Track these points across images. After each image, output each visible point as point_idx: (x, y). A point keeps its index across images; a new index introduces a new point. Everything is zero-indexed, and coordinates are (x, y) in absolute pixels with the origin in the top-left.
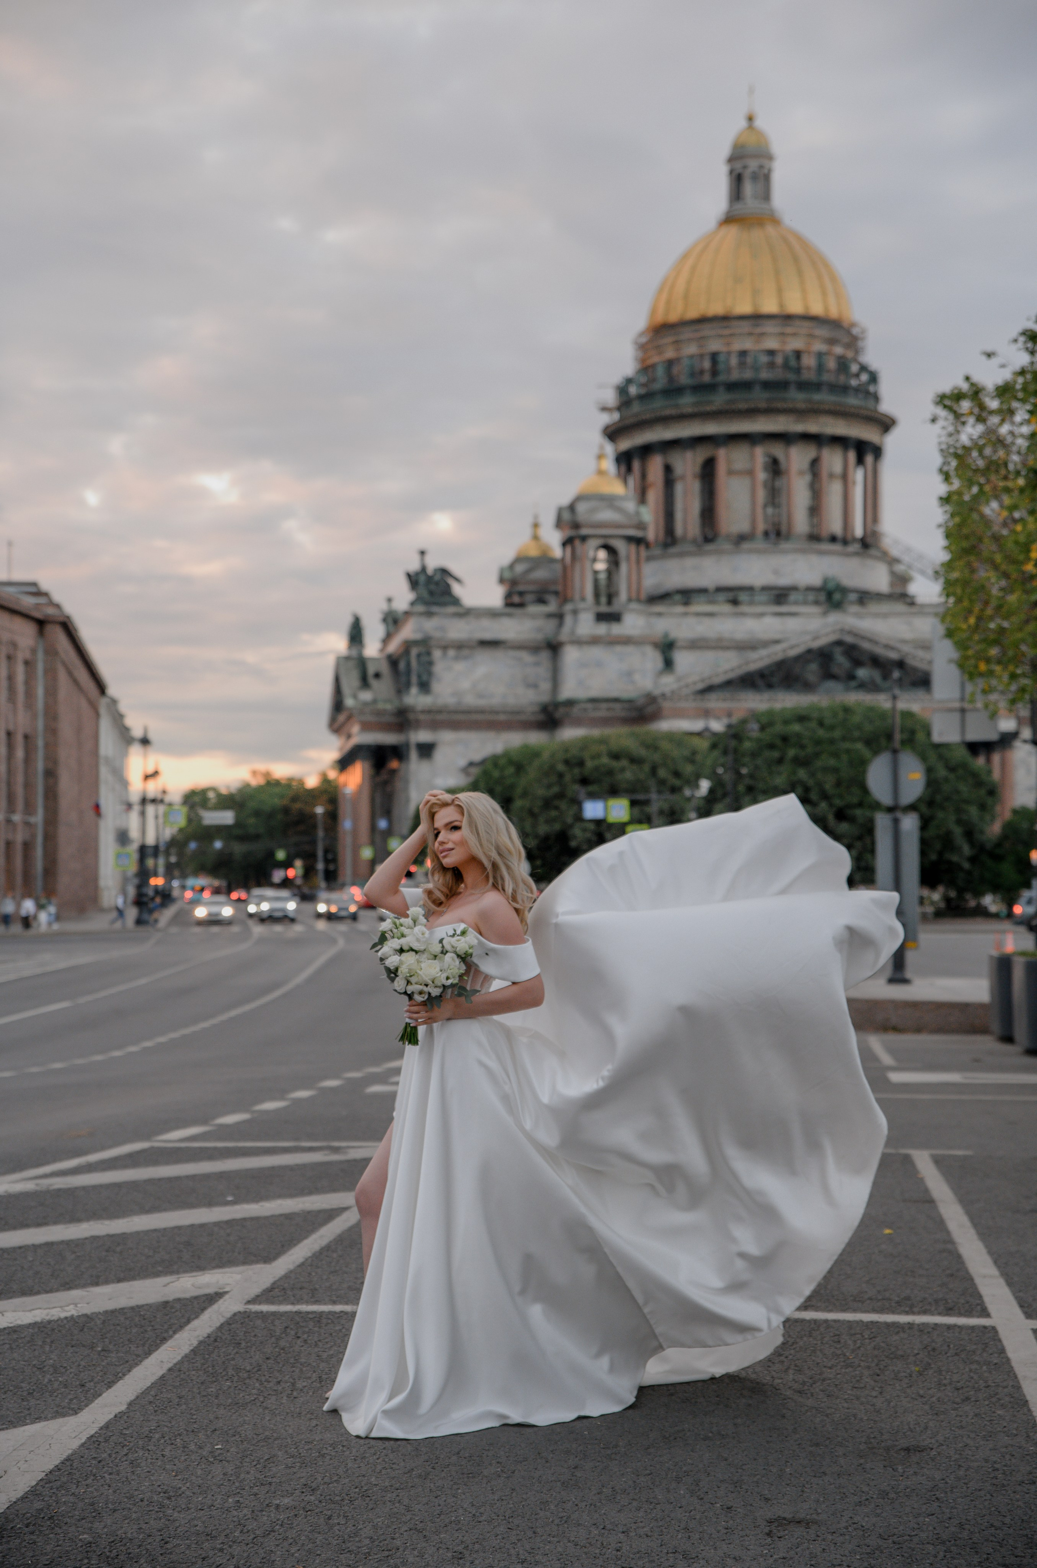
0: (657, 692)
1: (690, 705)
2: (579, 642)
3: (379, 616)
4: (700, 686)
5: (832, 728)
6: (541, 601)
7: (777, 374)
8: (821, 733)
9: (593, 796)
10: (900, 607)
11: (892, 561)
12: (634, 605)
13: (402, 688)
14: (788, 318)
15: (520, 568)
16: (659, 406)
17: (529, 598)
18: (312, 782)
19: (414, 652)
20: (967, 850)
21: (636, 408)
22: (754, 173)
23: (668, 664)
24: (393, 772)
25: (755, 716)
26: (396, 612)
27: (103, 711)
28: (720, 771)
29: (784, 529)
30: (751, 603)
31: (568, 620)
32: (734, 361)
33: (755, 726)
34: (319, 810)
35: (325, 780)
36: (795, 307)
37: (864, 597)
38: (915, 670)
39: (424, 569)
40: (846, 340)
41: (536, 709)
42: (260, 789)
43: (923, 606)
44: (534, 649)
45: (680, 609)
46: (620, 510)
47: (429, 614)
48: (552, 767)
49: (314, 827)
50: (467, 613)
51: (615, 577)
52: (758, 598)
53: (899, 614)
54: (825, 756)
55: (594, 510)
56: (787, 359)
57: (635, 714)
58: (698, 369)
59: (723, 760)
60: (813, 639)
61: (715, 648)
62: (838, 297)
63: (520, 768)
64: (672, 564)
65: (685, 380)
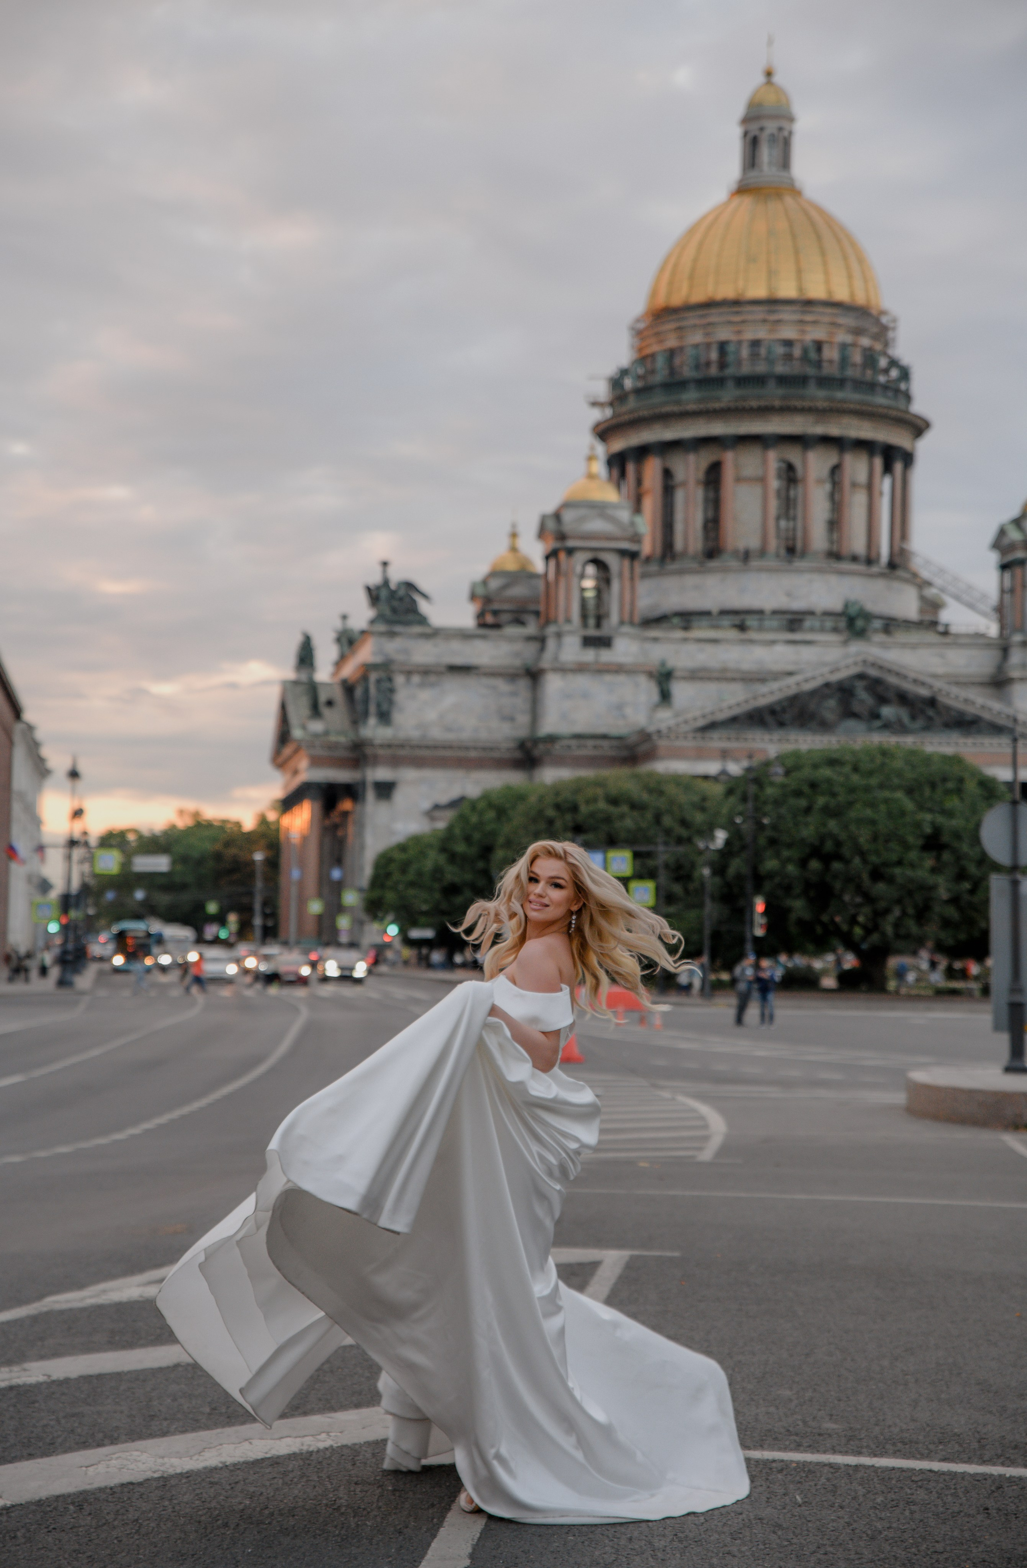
0: (651, 729)
1: (690, 744)
2: (563, 670)
3: (333, 635)
4: (701, 723)
5: (870, 773)
6: (520, 622)
7: (794, 368)
8: (855, 778)
10: (931, 637)
11: (923, 584)
12: (626, 629)
13: (358, 717)
14: (808, 304)
15: (494, 584)
16: (659, 401)
17: (505, 617)
18: (249, 823)
19: (373, 677)
21: (631, 403)
22: (773, 135)
23: (665, 696)
24: (345, 814)
25: (778, 758)
26: (352, 630)
27: (17, 738)
28: (738, 820)
29: (799, 545)
30: (761, 629)
31: (551, 644)
32: (745, 352)
33: (780, 770)
34: (258, 857)
35: (264, 822)
36: (817, 292)
37: (890, 625)
38: (948, 708)
39: (386, 583)
40: (875, 330)
41: (512, 745)
42: (188, 832)
43: (957, 636)
44: (511, 676)
45: (679, 634)
46: (611, 519)
47: (392, 635)
48: (540, 812)
49: (252, 875)
50: (435, 634)
51: (605, 596)
52: (767, 623)
53: (930, 645)
54: (858, 806)
55: (582, 519)
56: (805, 351)
57: (625, 753)
58: (703, 360)
59: (740, 808)
60: (832, 672)
61: (718, 679)
62: (866, 280)
63: (501, 812)
64: (670, 583)
65: (687, 372)
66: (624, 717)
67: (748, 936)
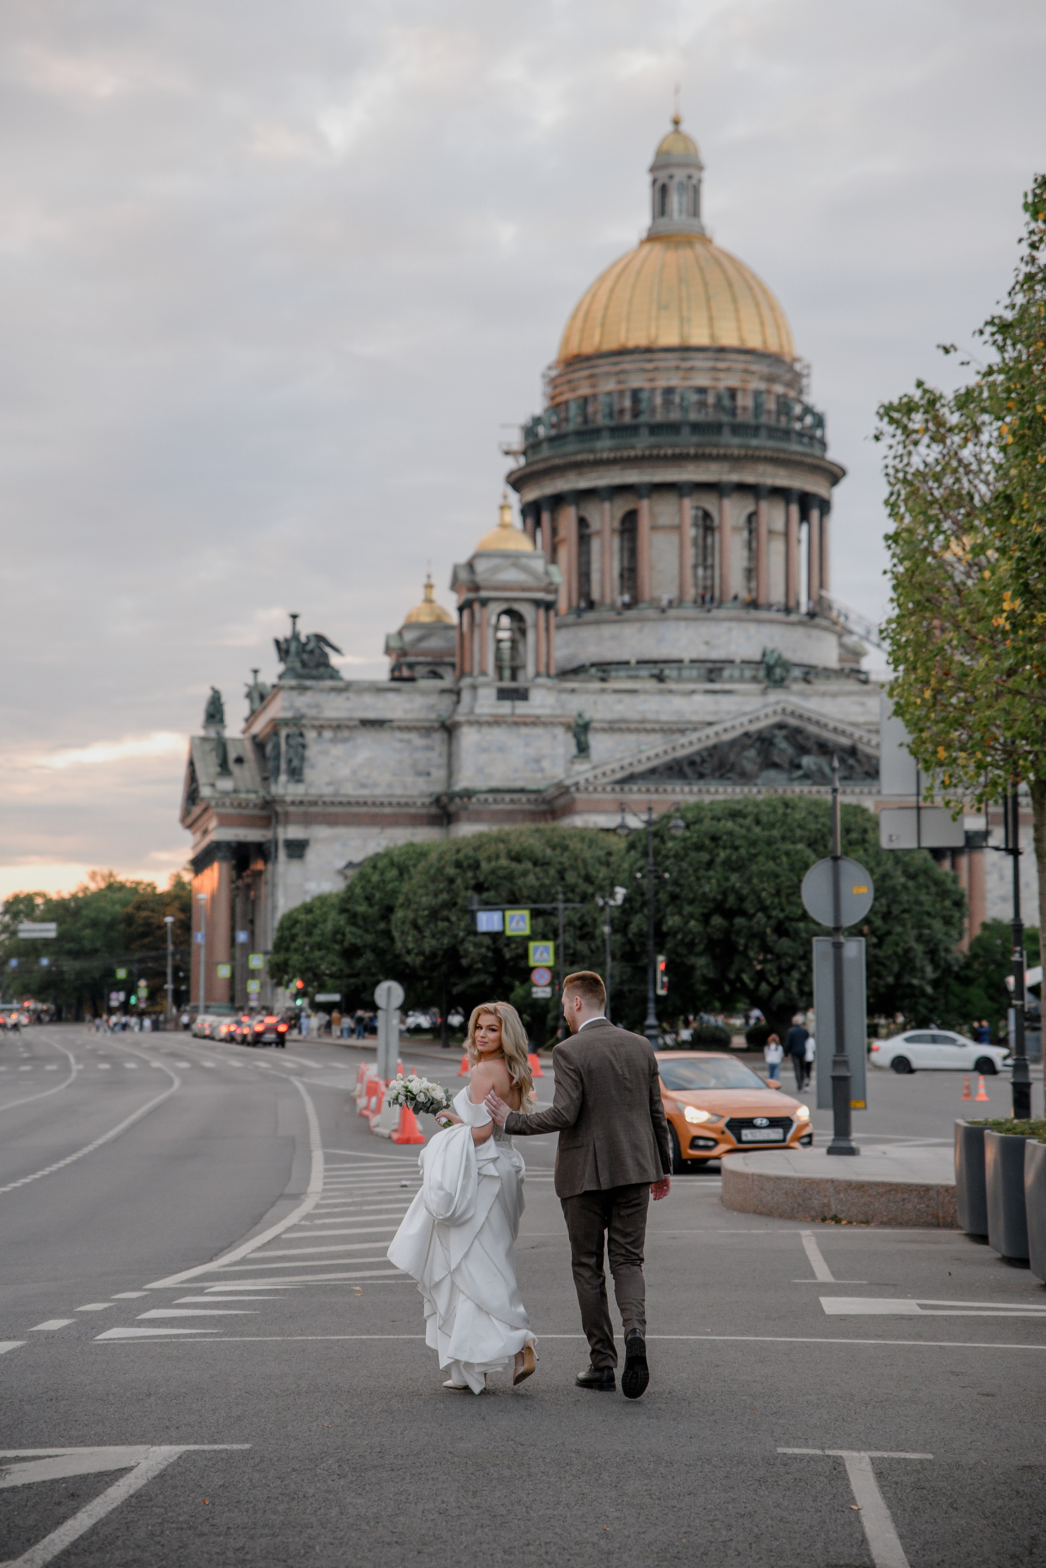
0: (568, 782)
2: (478, 723)
3: (243, 691)
4: (619, 775)
5: (772, 826)
6: (436, 675)
7: (708, 416)
8: (758, 831)
9: (488, 905)
10: (852, 685)
11: (843, 633)
12: (542, 680)
13: (268, 776)
14: (721, 350)
15: (409, 636)
16: (572, 450)
17: (420, 671)
18: (163, 884)
19: (283, 733)
20: (930, 972)
21: (545, 451)
22: (681, 183)
23: (583, 749)
24: (259, 874)
25: (680, 810)
26: (262, 685)
28: (639, 876)
29: (716, 593)
30: (679, 679)
31: (466, 696)
32: (658, 400)
33: (680, 823)
34: (169, 920)
35: (179, 884)
36: (729, 339)
37: (810, 673)
38: (865, 756)
39: (296, 636)
40: (788, 377)
41: (427, 800)
42: (99, 895)
43: (875, 682)
44: (426, 730)
45: (598, 685)
46: (526, 569)
47: (303, 689)
48: (440, 870)
49: (164, 940)
50: (347, 687)
51: (521, 647)
52: (686, 673)
53: (850, 693)
54: (761, 859)
55: (496, 569)
56: (719, 398)
57: (543, 807)
58: (616, 407)
59: (641, 863)
60: (751, 721)
61: (638, 731)
62: (778, 328)
63: (403, 871)
64: (587, 633)
65: (601, 420)
66: (542, 770)
67: (651, 995)
